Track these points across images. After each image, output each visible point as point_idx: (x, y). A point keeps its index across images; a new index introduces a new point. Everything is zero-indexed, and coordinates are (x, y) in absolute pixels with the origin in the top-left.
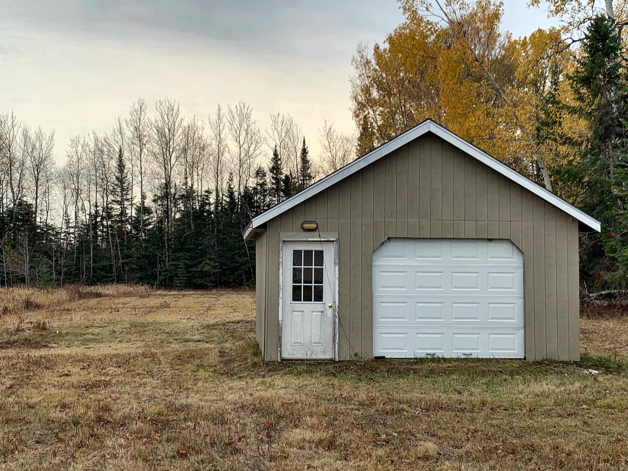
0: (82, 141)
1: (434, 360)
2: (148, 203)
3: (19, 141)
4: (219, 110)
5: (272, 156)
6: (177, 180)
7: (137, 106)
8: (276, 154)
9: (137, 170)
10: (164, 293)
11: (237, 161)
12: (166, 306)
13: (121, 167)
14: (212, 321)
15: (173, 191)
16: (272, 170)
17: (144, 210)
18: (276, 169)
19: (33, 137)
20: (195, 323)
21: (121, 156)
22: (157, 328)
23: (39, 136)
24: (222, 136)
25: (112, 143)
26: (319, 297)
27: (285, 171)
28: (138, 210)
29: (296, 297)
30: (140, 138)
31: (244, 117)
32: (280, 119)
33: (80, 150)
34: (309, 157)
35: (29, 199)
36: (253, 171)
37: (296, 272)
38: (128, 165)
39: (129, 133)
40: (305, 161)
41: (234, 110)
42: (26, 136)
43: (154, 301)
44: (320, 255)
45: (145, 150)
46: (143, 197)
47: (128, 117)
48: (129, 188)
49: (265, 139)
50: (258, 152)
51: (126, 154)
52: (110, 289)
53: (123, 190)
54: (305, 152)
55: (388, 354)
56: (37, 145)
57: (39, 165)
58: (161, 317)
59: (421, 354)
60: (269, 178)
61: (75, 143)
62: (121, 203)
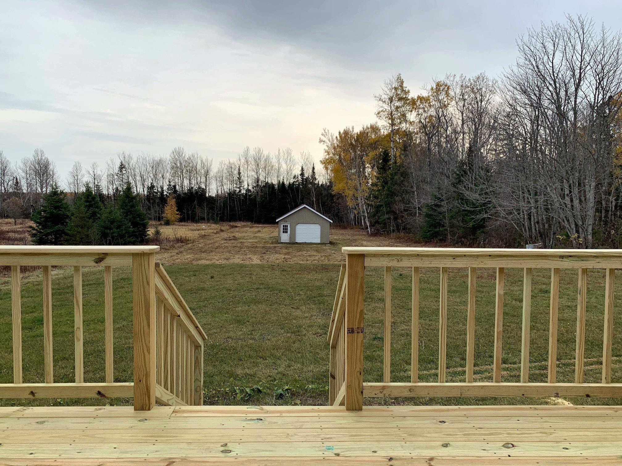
0: (224, 162)
1: (305, 243)
2: (250, 188)
3: (199, 162)
4: (279, 150)
5: (301, 169)
6: (262, 178)
7: (246, 149)
8: (302, 168)
9: (246, 175)
10: (258, 225)
11: (286, 172)
12: (259, 231)
13: (239, 173)
14: (272, 236)
15: (260, 183)
16: (301, 175)
17: (248, 190)
18: (302, 174)
19: (204, 161)
20: (268, 237)
21: (239, 170)
22: (259, 237)
23: (207, 160)
24: (280, 161)
25: (236, 164)
26: (287, 233)
27: (306, 175)
28: (246, 191)
29: (283, 232)
30: (247, 162)
31: (289, 154)
32: (304, 154)
33: (223, 166)
34: (316, 171)
35: (203, 186)
36: (292, 177)
37: (283, 229)
38: (242, 173)
39: (243, 161)
40: (314, 172)
41: (285, 151)
42: (202, 161)
43: (256, 230)
44: (287, 226)
45: (249, 167)
46: (248, 186)
47: (243, 154)
48: (243, 182)
49: (298, 163)
50: (294, 168)
51: (242, 169)
52: (239, 224)
53: (240, 182)
54: (313, 168)
55: (298, 242)
56: (206, 164)
57: (207, 174)
58: (259, 235)
59: (303, 242)
60: (300, 178)
61: (221, 163)
62: (239, 188)
